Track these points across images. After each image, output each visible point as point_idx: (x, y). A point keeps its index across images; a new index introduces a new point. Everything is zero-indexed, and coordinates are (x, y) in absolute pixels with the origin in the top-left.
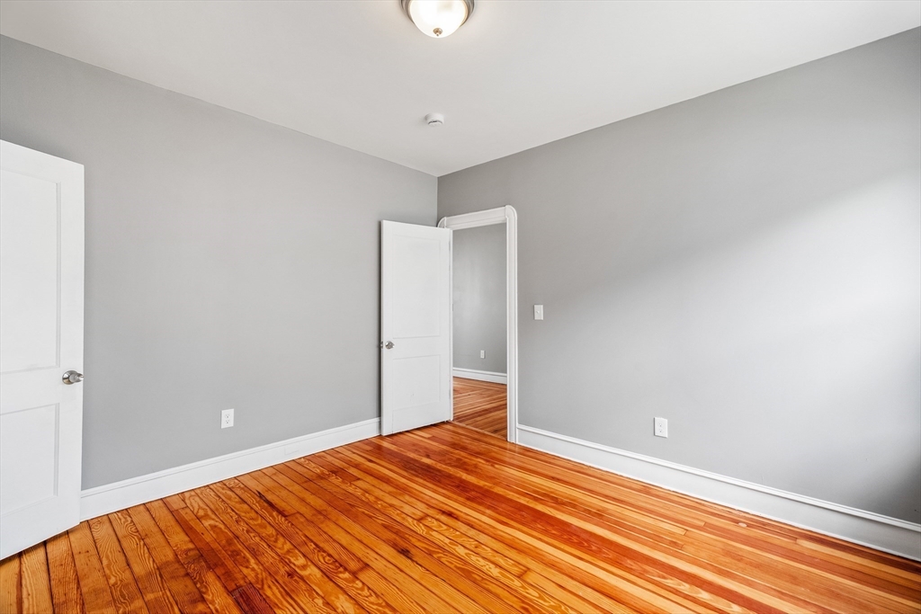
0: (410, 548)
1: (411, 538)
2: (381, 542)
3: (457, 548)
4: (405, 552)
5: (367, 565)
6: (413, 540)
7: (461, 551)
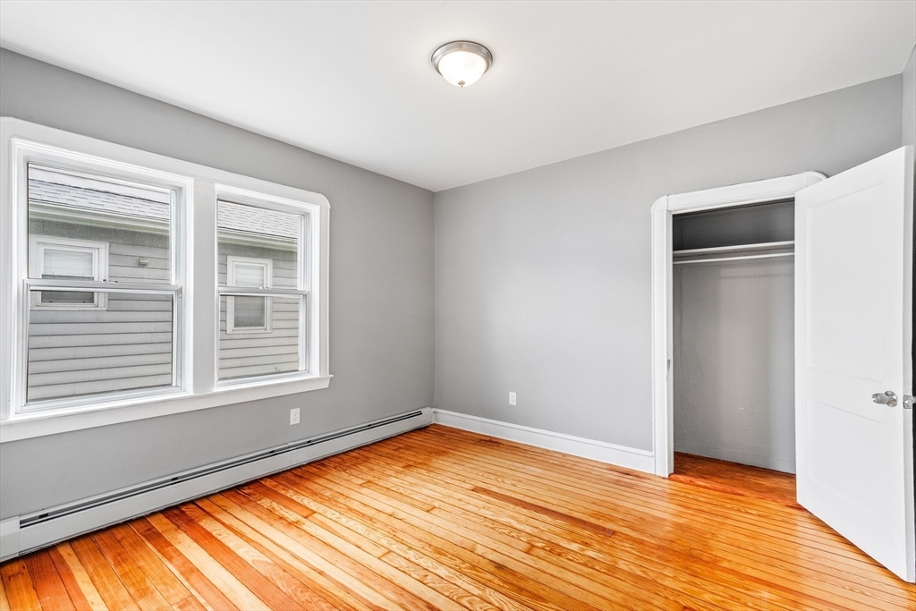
0: (497, 571)
1: (502, 584)
2: (531, 577)
3: (447, 573)
4: (500, 567)
5: (527, 553)
6: (497, 581)
7: (443, 571)
